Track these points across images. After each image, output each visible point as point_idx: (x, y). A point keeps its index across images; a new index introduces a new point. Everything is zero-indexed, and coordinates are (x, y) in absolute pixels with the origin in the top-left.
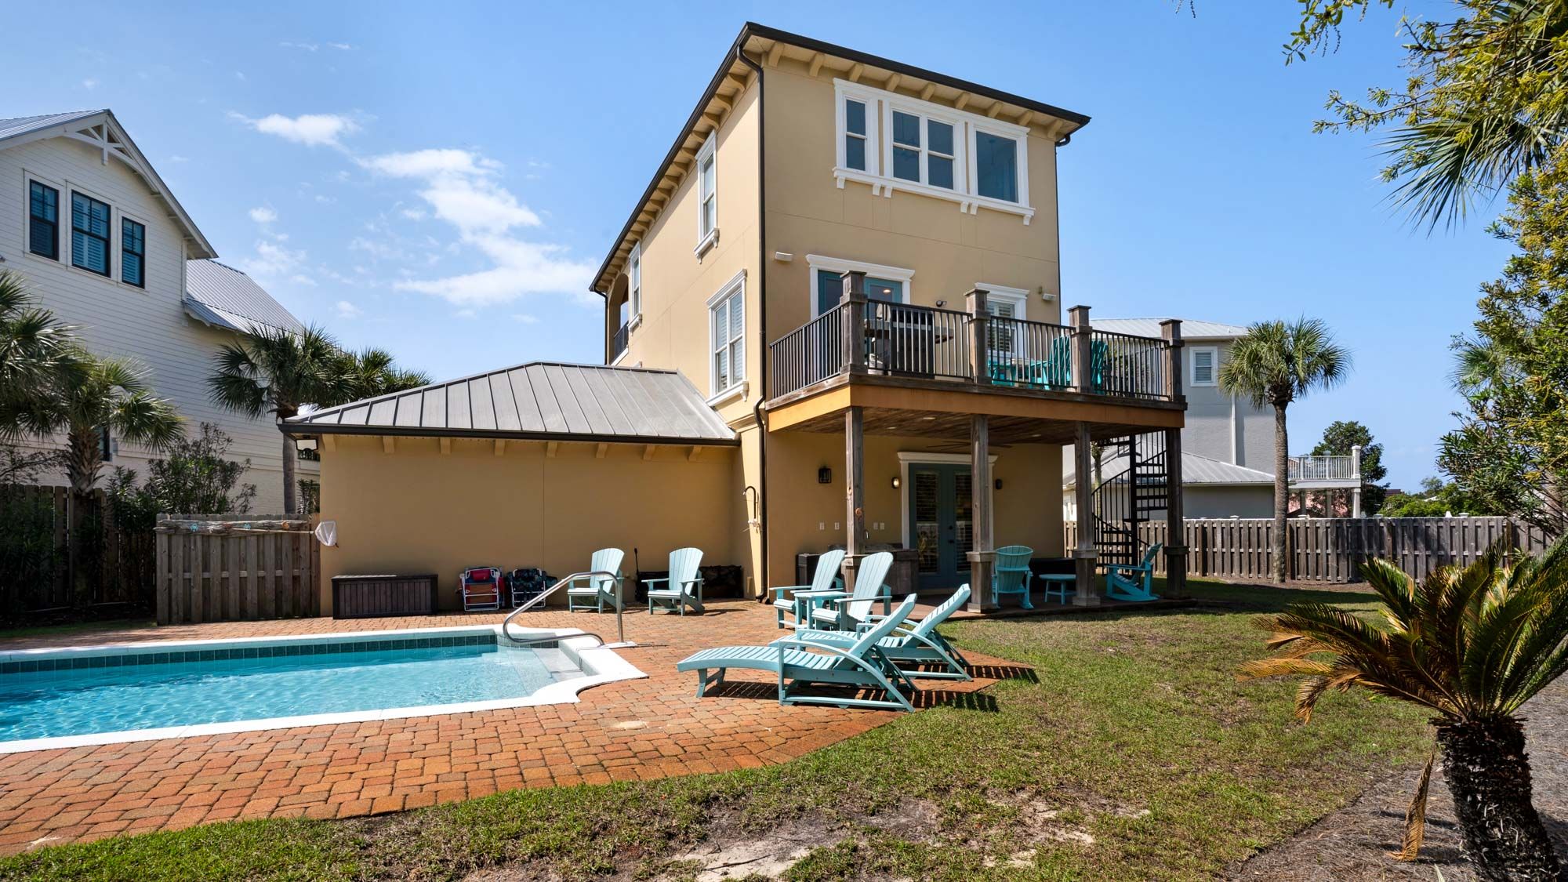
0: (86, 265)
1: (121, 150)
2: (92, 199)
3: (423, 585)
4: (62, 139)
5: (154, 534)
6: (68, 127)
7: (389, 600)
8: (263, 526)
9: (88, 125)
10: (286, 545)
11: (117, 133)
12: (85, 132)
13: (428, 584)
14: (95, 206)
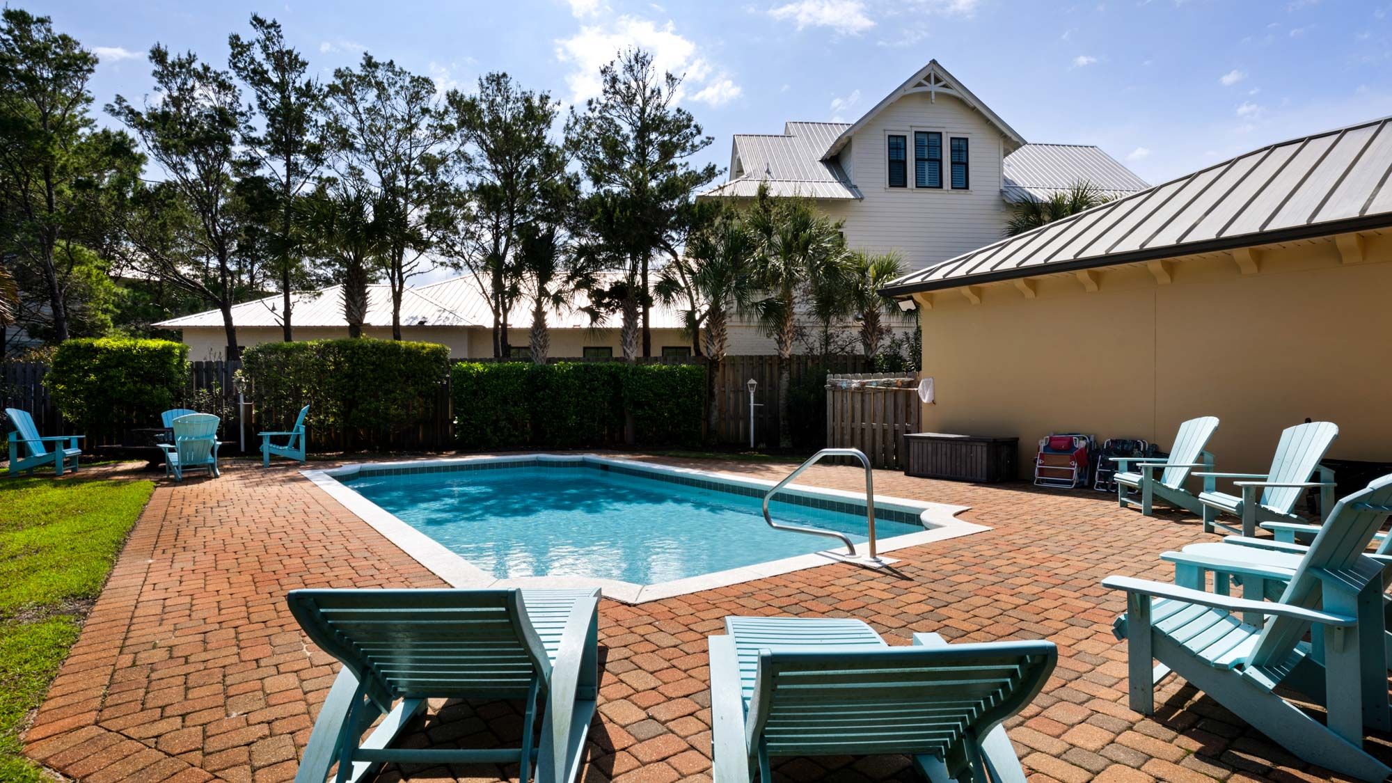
0: (927, 184)
1: (944, 86)
2: (928, 133)
3: (979, 449)
4: (904, 97)
5: (825, 391)
6: (906, 87)
7: (948, 463)
8: (883, 384)
9: (920, 79)
10: (901, 400)
11: (940, 73)
12: (920, 85)
13: (985, 449)
14: (931, 137)
